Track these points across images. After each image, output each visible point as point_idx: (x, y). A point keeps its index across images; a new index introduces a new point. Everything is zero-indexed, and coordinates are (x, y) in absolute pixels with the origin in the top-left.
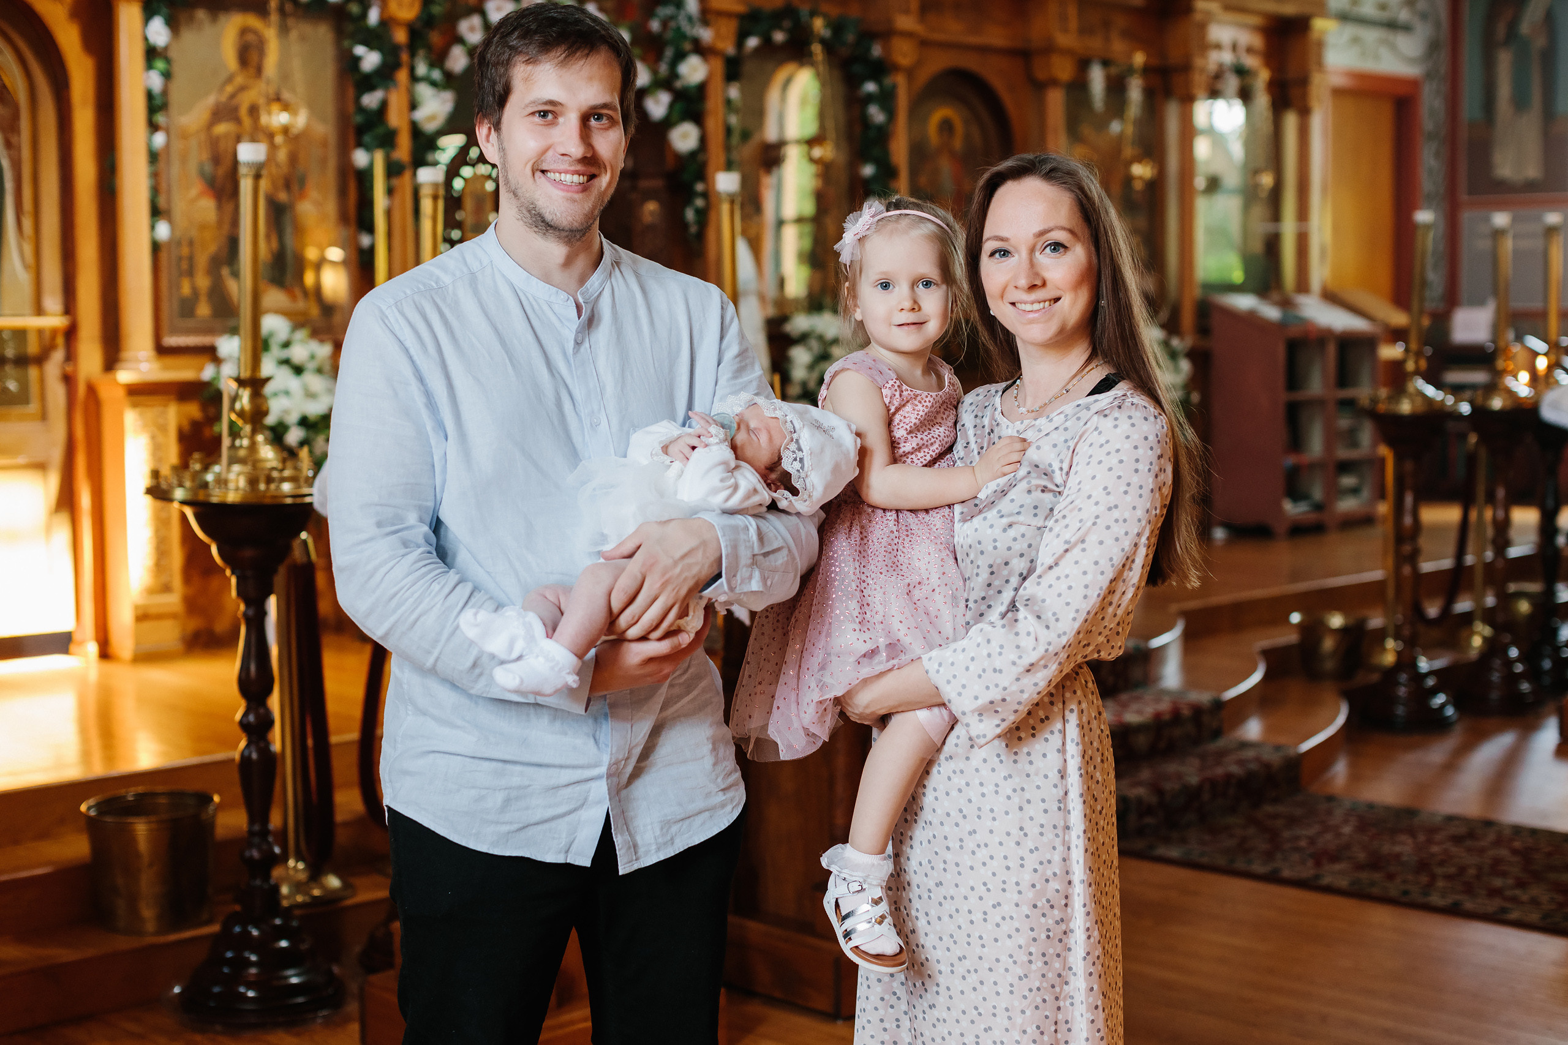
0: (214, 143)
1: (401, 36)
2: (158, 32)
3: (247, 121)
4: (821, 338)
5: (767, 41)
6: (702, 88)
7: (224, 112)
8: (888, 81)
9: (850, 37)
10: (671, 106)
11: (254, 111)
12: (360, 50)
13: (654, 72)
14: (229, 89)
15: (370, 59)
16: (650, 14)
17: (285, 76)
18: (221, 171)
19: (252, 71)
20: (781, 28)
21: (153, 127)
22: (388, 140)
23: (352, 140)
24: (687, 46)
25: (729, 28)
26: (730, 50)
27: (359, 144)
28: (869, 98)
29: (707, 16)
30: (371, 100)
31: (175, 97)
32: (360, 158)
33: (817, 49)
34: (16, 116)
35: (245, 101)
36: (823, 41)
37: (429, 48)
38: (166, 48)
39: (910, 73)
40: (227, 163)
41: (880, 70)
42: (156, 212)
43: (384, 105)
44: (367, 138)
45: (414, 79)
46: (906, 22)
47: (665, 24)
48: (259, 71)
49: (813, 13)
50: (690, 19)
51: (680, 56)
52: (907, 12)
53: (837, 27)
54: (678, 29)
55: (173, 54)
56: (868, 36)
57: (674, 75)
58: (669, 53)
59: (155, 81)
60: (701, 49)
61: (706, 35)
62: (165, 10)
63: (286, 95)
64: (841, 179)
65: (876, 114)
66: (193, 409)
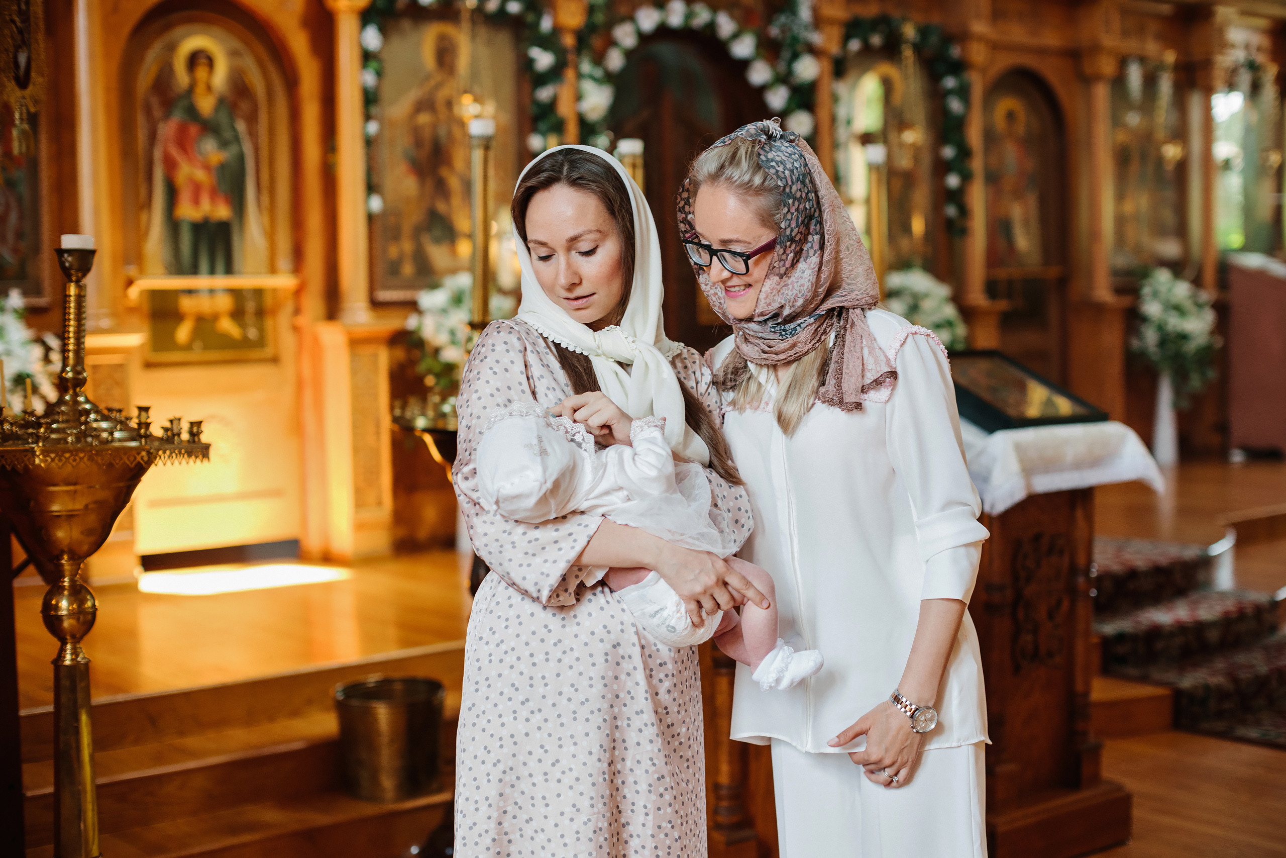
0: (416, 130)
1: (569, 41)
2: (372, 39)
3: (443, 112)
6: (815, 83)
7: (425, 104)
8: (965, 77)
10: (789, 98)
11: (447, 102)
12: (534, 52)
13: (775, 70)
14: (429, 85)
15: (544, 60)
16: (771, 22)
18: (422, 154)
19: (447, 70)
20: (878, 33)
21: (368, 117)
22: (559, 127)
23: (528, 127)
25: (835, 33)
27: (534, 130)
28: (949, 92)
30: (544, 94)
31: (384, 93)
32: (535, 142)
33: (908, 51)
34: (255, 109)
35: (442, 94)
36: (913, 45)
37: (592, 49)
38: (379, 52)
39: (983, 70)
40: (427, 147)
41: (958, 67)
42: (370, 188)
43: (555, 97)
44: (541, 125)
45: (580, 76)
46: (979, 28)
47: (782, 29)
48: (452, 69)
49: (904, 20)
51: (795, 56)
53: (924, 32)
55: (383, 56)
57: (790, 73)
58: (786, 54)
59: (370, 79)
62: (378, 21)
64: (926, 160)
65: (955, 105)
66: (400, 354)
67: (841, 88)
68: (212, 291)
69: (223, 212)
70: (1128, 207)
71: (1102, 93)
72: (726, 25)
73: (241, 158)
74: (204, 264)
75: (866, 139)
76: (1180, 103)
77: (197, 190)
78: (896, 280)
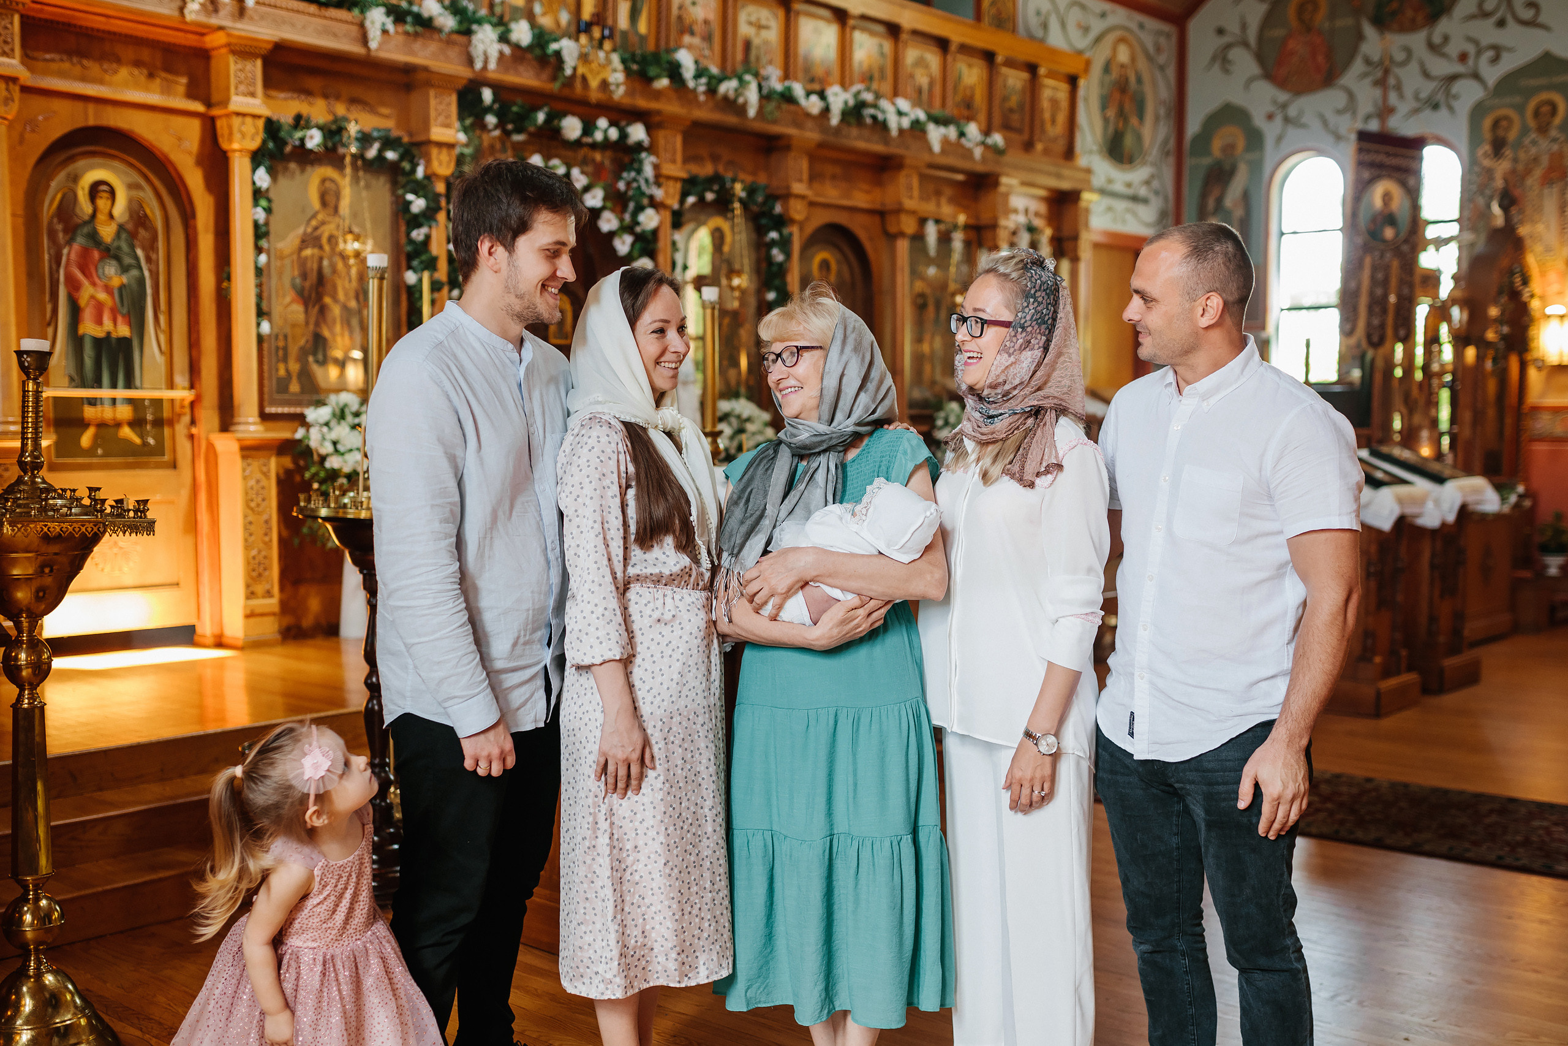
0: (303, 263)
1: (440, 187)
2: (262, 178)
3: (327, 248)
4: (739, 417)
5: (701, 199)
6: (655, 232)
7: (311, 240)
8: (786, 231)
9: (760, 199)
10: (633, 245)
11: (332, 239)
12: (410, 197)
13: (622, 220)
14: (314, 223)
15: (418, 204)
16: (619, 178)
17: (355, 215)
18: (307, 284)
19: (331, 210)
20: (712, 190)
21: (259, 250)
22: (431, 264)
23: (404, 264)
24: (645, 201)
25: (675, 188)
26: (676, 206)
27: (409, 267)
28: (773, 243)
29: (659, 179)
30: (418, 234)
31: (273, 228)
32: (411, 277)
33: (737, 205)
34: (155, 238)
35: (326, 231)
36: (741, 200)
38: (268, 190)
39: (802, 225)
40: (313, 277)
41: (780, 222)
42: (261, 313)
43: (428, 237)
44: (415, 263)
46: (798, 188)
47: (628, 184)
48: (336, 210)
49: (734, 180)
50: (647, 181)
51: (640, 209)
52: (800, 180)
53: (751, 191)
54: (639, 188)
55: (271, 195)
56: (772, 198)
57: (635, 223)
58: (632, 205)
59: (260, 215)
60: (654, 204)
61: (659, 193)
62: (267, 163)
63: (356, 230)
64: (752, 302)
65: (778, 255)
66: (287, 462)
67: (678, 237)
68: (114, 401)
69: (124, 331)
70: (926, 348)
71: (903, 246)
72: (579, 179)
73: (141, 281)
74: (106, 379)
75: (700, 282)
76: (970, 258)
77: (99, 307)
78: (724, 406)
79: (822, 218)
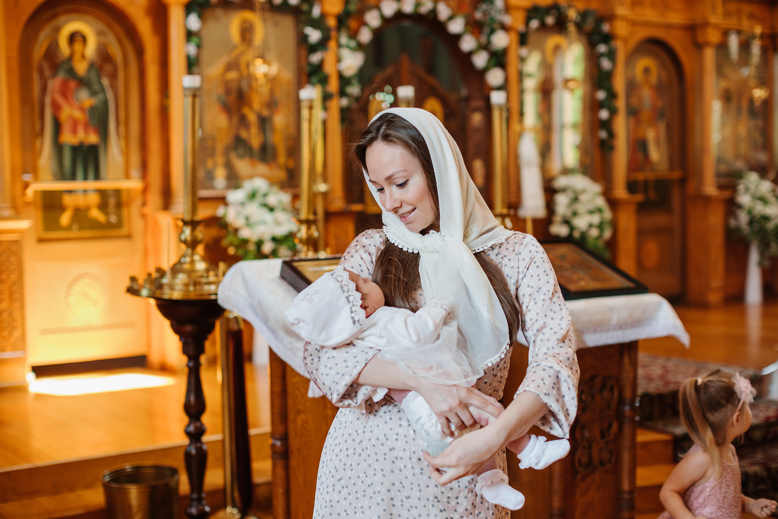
0: (226, 83)
1: (332, 22)
2: (194, 22)
3: (245, 71)
5: (543, 23)
6: (506, 50)
7: (233, 66)
8: (612, 45)
9: (591, 20)
11: (247, 64)
14: (235, 54)
15: (314, 35)
16: (476, 8)
18: (231, 99)
19: (247, 43)
20: (551, 16)
22: (324, 81)
23: (303, 79)
24: (497, 26)
26: (521, 28)
28: (602, 55)
29: (508, 9)
30: (315, 58)
35: (243, 60)
36: (575, 23)
37: (348, 28)
38: (198, 31)
39: (625, 40)
40: (234, 93)
41: (608, 38)
43: (322, 61)
44: (313, 79)
45: (339, 46)
46: (623, 11)
47: (484, 14)
50: (498, 11)
51: (493, 31)
52: (624, 6)
54: (492, 17)
55: (202, 34)
56: (601, 19)
57: (489, 43)
58: (486, 30)
59: (192, 49)
60: (504, 28)
61: (507, 19)
62: (198, 10)
65: (606, 64)
66: (214, 232)
67: (524, 52)
68: (86, 191)
69: (93, 139)
72: (444, 12)
73: (105, 103)
74: (80, 173)
77: (75, 124)
79: (642, 34)
